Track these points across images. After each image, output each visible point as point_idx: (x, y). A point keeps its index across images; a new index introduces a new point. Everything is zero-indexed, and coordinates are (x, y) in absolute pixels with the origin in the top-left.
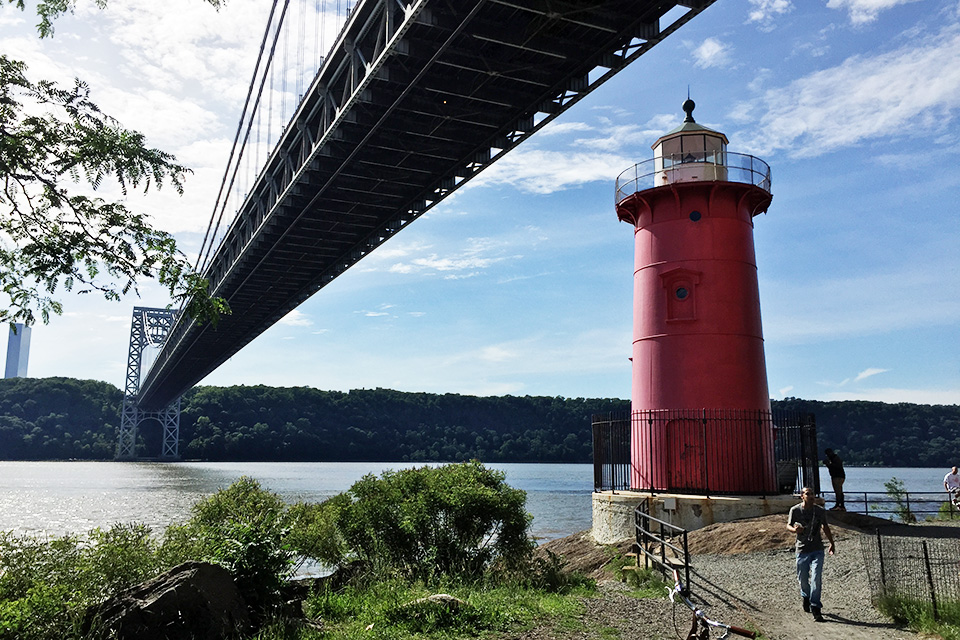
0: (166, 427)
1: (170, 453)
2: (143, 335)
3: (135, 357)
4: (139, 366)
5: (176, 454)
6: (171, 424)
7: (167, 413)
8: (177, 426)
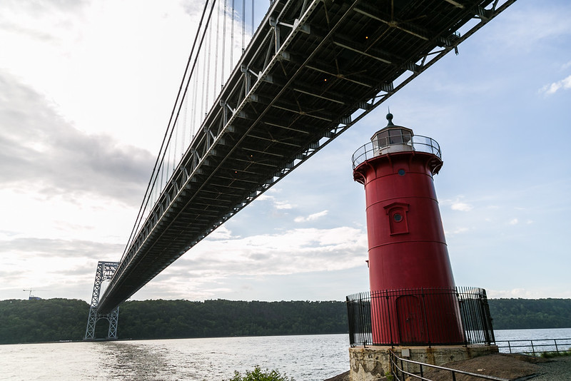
0: (111, 322)
1: (112, 336)
2: (102, 275)
3: (97, 286)
4: (99, 291)
5: (115, 337)
6: (114, 321)
7: (112, 315)
8: (117, 322)
